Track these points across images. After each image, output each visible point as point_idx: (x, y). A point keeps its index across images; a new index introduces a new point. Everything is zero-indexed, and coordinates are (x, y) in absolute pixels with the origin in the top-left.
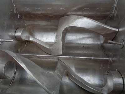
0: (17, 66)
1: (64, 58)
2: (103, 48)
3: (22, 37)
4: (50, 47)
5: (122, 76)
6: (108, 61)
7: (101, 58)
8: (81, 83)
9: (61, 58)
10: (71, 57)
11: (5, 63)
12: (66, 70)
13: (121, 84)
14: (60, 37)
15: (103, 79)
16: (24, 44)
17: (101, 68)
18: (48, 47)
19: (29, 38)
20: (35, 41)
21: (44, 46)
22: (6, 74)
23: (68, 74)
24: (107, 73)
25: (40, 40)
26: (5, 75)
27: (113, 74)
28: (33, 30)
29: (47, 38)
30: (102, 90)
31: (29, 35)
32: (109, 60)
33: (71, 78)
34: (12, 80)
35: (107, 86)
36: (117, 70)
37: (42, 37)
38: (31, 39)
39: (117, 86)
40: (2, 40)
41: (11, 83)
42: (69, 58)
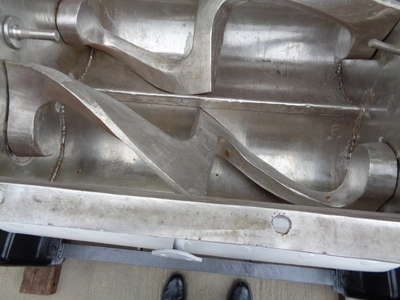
0: (66, 125)
1: (217, 102)
2: (340, 77)
3: (79, 31)
4: (171, 68)
5: (395, 153)
6: (354, 115)
7: (335, 107)
8: (266, 178)
9: (208, 102)
10: (241, 101)
11: (36, 108)
12: (223, 140)
13: (389, 177)
14: (208, 33)
15: (333, 170)
16: (85, 60)
17: (329, 138)
18: (164, 69)
19: (101, 36)
20: (121, 48)
21: (153, 65)
22: (39, 143)
23: (230, 151)
24: (346, 155)
25: (137, 47)
26: (36, 145)
27: (371, 149)
28: (114, 14)
29: (160, 41)
30: (328, 197)
31: (101, 29)
32: (359, 111)
33: (238, 165)
34: (55, 168)
35: (346, 186)
36: (380, 139)
37: (144, 36)
38: (108, 42)
39: (378, 184)
40: (19, 32)
41: (52, 174)
42: (232, 103)
